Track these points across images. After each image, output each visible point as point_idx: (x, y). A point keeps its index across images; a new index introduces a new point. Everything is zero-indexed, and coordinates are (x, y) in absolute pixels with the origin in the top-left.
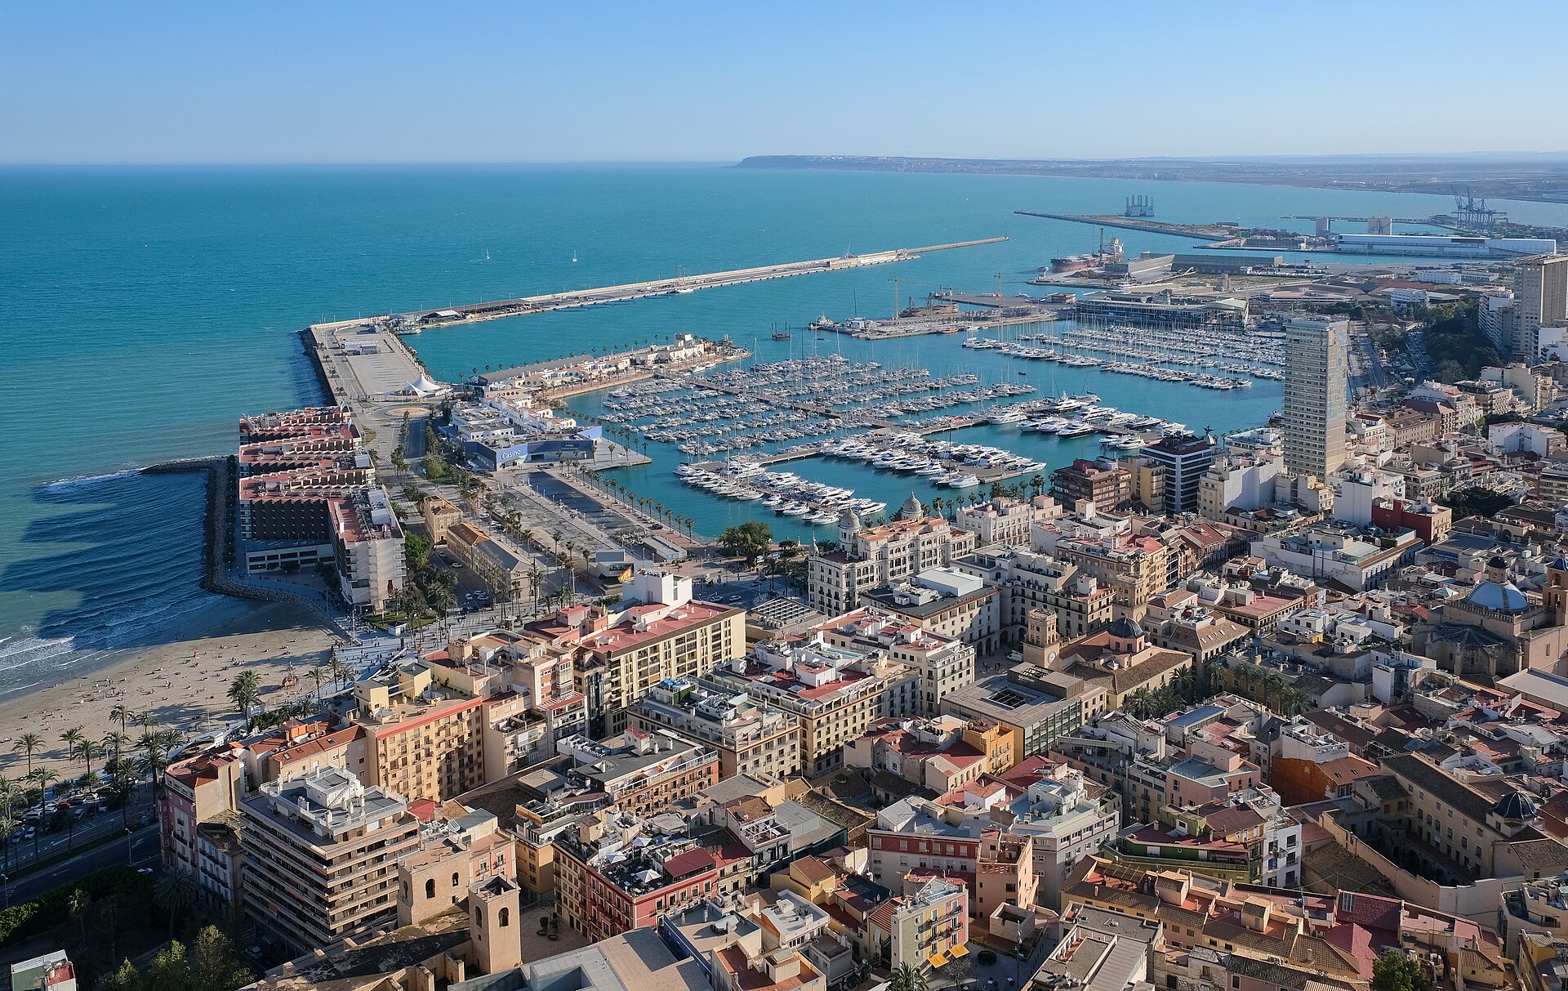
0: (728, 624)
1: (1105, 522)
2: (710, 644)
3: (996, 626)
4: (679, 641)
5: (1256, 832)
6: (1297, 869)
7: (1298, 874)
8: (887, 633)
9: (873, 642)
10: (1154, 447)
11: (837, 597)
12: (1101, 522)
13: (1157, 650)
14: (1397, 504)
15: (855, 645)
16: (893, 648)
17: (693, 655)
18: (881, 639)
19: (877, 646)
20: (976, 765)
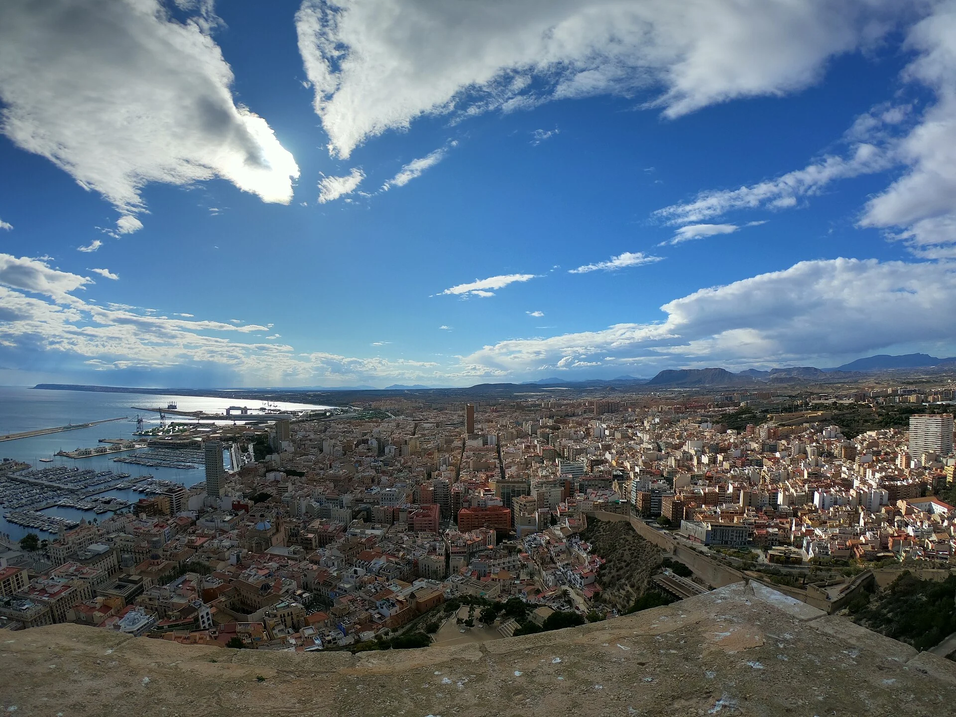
0: (21, 574)
1: (149, 520)
2: (16, 583)
3: (116, 563)
4: (4, 583)
5: (196, 614)
6: (211, 621)
7: (211, 623)
8: (76, 570)
9: (72, 575)
10: (166, 492)
11: (60, 560)
12: (148, 520)
13: (167, 562)
14: (239, 502)
15: (66, 577)
16: (79, 576)
17: (10, 588)
18: (75, 573)
19: (73, 575)
20: (110, 612)
